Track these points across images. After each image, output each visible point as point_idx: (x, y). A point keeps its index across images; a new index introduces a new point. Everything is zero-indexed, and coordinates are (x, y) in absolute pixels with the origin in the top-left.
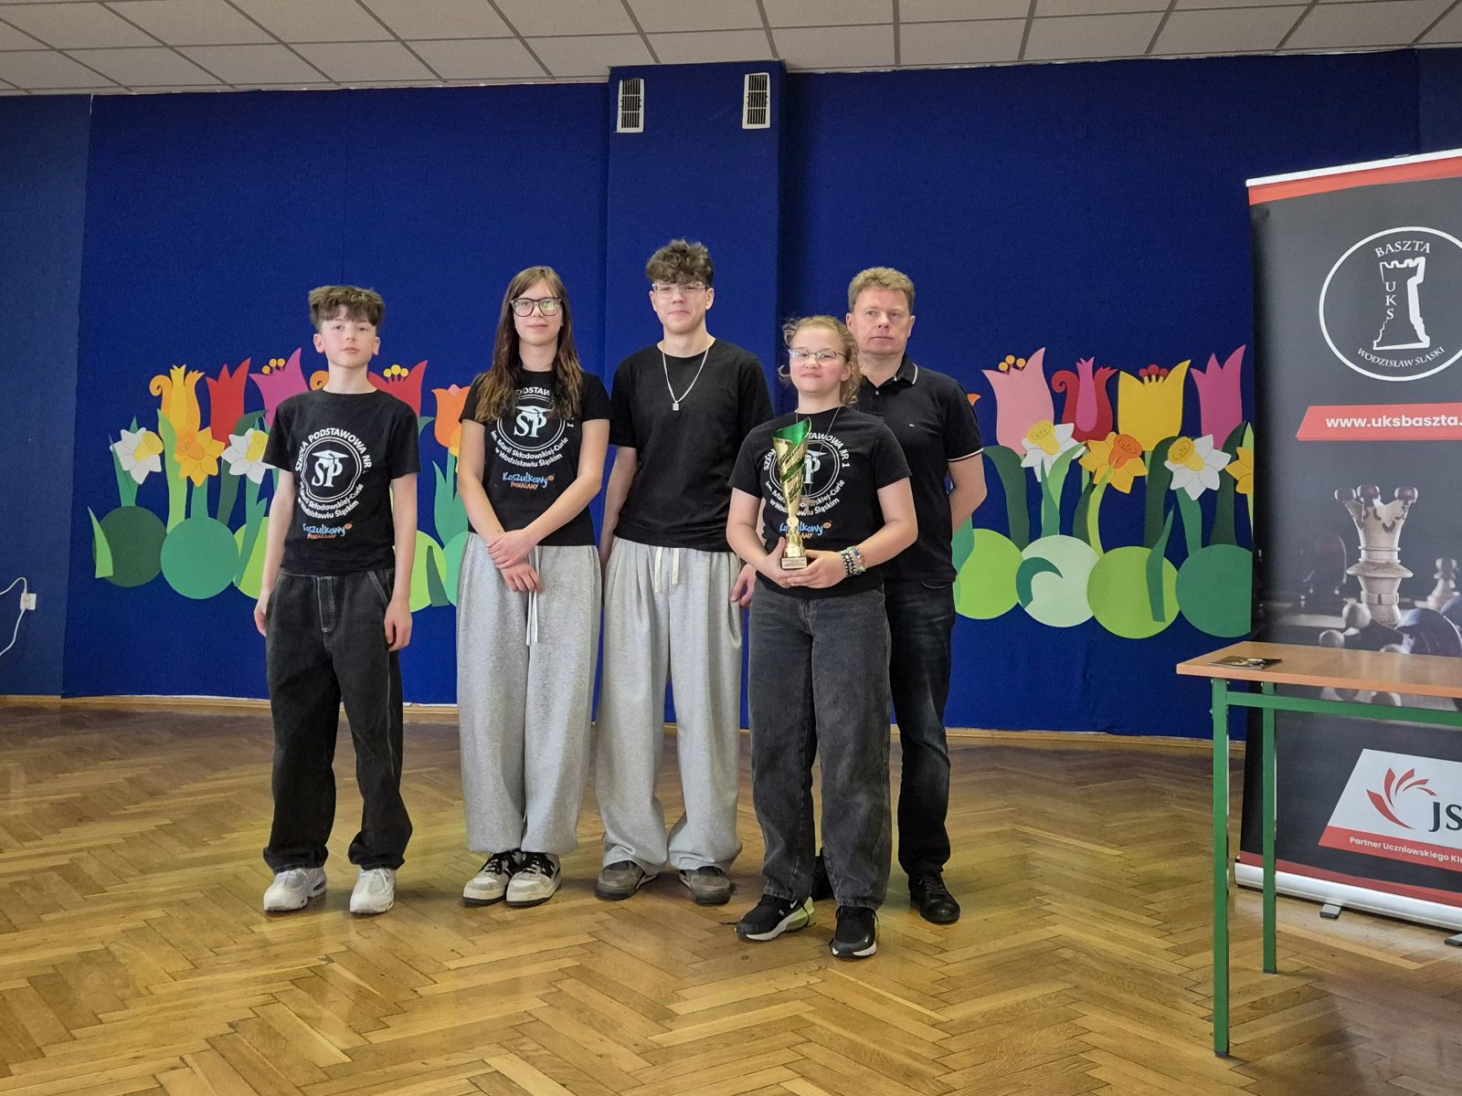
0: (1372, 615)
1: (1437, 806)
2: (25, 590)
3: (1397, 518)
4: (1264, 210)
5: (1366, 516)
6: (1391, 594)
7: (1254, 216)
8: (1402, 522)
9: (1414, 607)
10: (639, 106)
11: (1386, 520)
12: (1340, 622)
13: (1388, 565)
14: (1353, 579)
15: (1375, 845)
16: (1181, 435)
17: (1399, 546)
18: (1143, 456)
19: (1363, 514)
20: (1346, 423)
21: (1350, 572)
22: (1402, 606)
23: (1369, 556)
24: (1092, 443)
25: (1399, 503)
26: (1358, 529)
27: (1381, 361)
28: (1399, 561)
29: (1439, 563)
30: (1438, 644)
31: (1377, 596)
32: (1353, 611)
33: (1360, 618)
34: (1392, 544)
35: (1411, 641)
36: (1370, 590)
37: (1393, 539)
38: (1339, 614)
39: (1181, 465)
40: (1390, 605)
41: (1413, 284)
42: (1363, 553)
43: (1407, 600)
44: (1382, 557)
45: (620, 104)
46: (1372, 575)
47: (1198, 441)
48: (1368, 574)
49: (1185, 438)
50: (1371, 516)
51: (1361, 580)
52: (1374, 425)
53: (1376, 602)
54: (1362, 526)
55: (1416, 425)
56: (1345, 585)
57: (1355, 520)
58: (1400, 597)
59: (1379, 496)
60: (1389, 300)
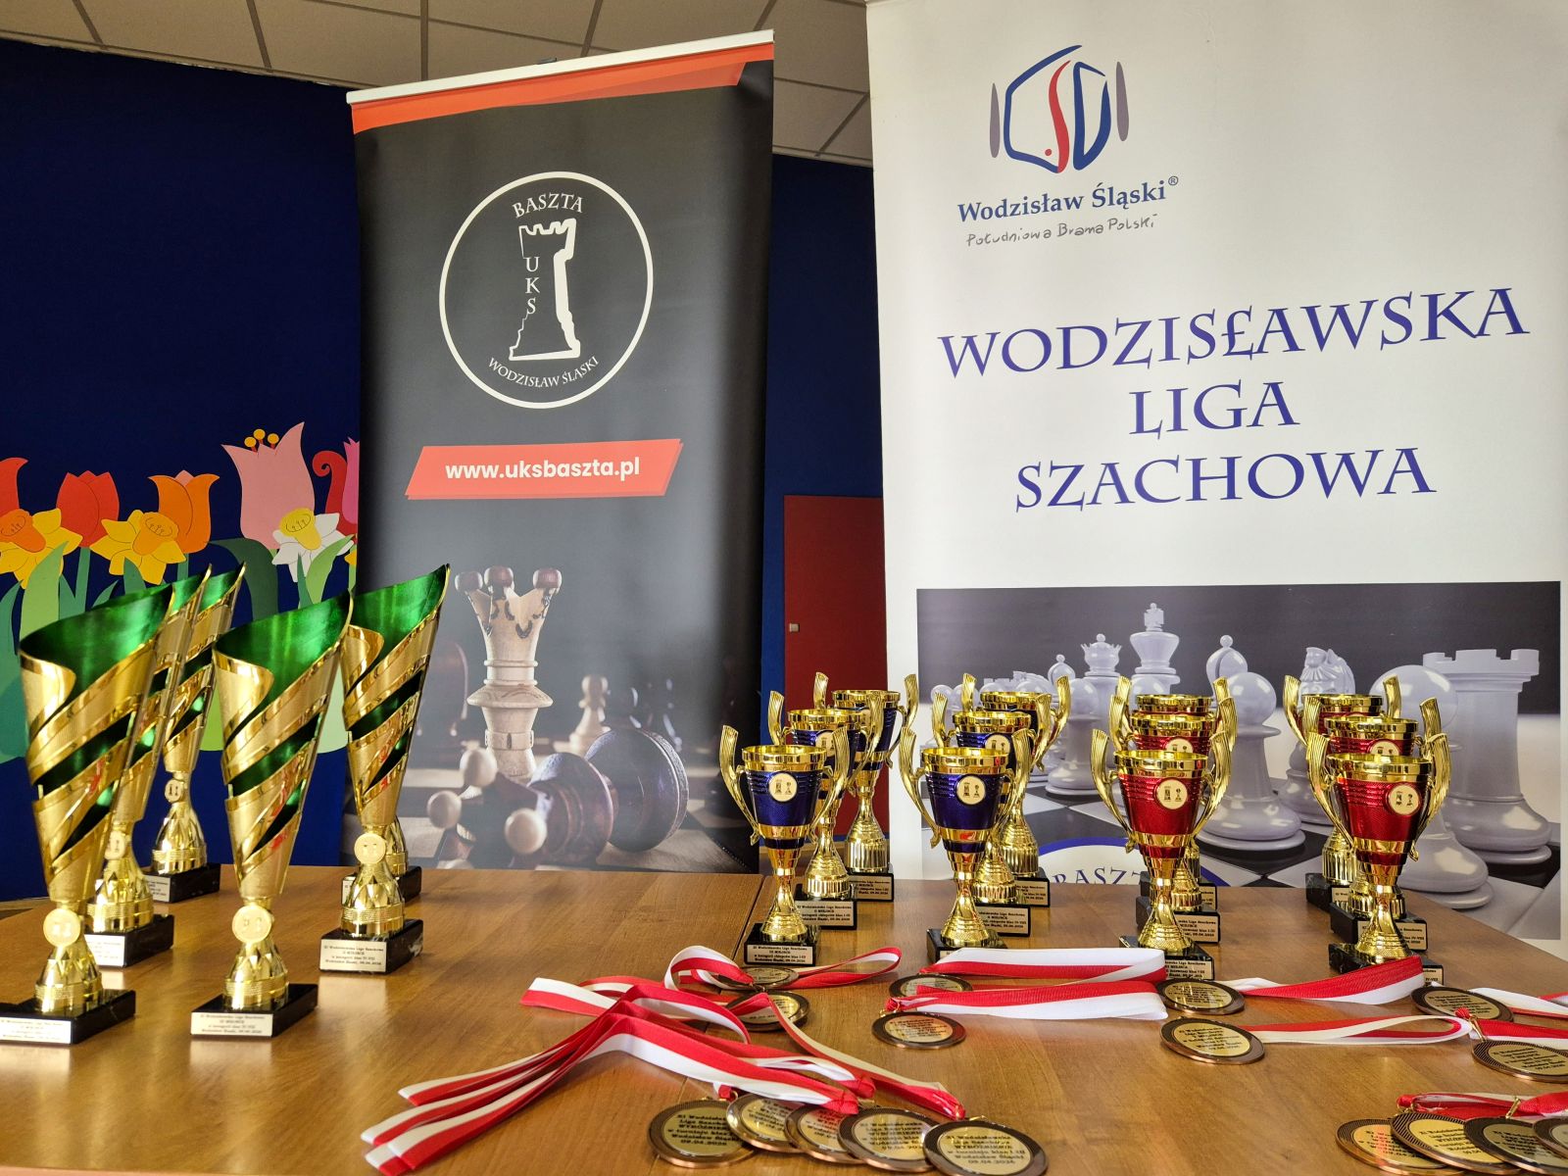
0: (497, 765)
3: (535, 617)
5: (495, 616)
6: (524, 731)
8: (540, 622)
9: (553, 751)
11: (521, 619)
12: (455, 779)
13: (522, 689)
14: (476, 711)
17: (536, 659)
19: (492, 609)
20: (472, 472)
21: (472, 700)
22: (538, 751)
23: (497, 677)
25: (539, 593)
26: (485, 634)
27: (520, 379)
28: (536, 683)
29: (586, 683)
30: (581, 807)
31: (505, 736)
32: (475, 760)
33: (482, 770)
34: (527, 656)
35: (548, 803)
36: (497, 726)
37: (529, 648)
38: (455, 766)
40: (523, 750)
41: (559, 261)
42: (490, 672)
43: (544, 741)
44: (512, 676)
46: (500, 704)
48: (495, 704)
50: (502, 614)
51: (486, 712)
52: (509, 475)
53: (504, 745)
54: (489, 629)
55: (561, 474)
56: (463, 721)
57: (480, 621)
58: (535, 736)
59: (513, 584)
60: (530, 284)
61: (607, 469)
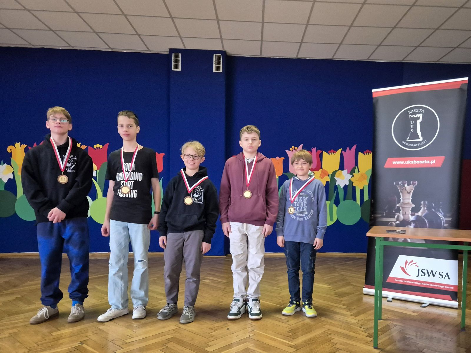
0: (403, 218)
3: (411, 190)
4: (377, 99)
5: (403, 190)
6: (409, 212)
7: (374, 101)
8: (412, 191)
9: (415, 215)
10: (179, 62)
11: (408, 190)
12: (394, 220)
13: (408, 203)
14: (398, 208)
15: (402, 281)
16: (339, 169)
17: (411, 198)
18: (329, 176)
20: (398, 163)
21: (398, 205)
22: (412, 215)
23: (403, 201)
24: (315, 172)
25: (412, 186)
26: (400, 193)
27: (409, 145)
28: (411, 202)
29: (422, 202)
30: (421, 225)
31: (405, 212)
32: (398, 216)
33: (400, 218)
36: (403, 211)
37: (410, 196)
38: (394, 217)
39: (339, 178)
40: (409, 214)
41: (418, 122)
42: (401, 200)
43: (413, 213)
44: (407, 201)
45: (173, 61)
46: (404, 206)
47: (343, 171)
48: (403, 206)
49: (340, 171)
51: (400, 208)
52: (406, 163)
53: (405, 214)
54: (401, 192)
55: (418, 163)
56: (396, 209)
57: (399, 191)
58: (411, 212)
59: (407, 184)
60: (412, 127)
61: (428, 162)
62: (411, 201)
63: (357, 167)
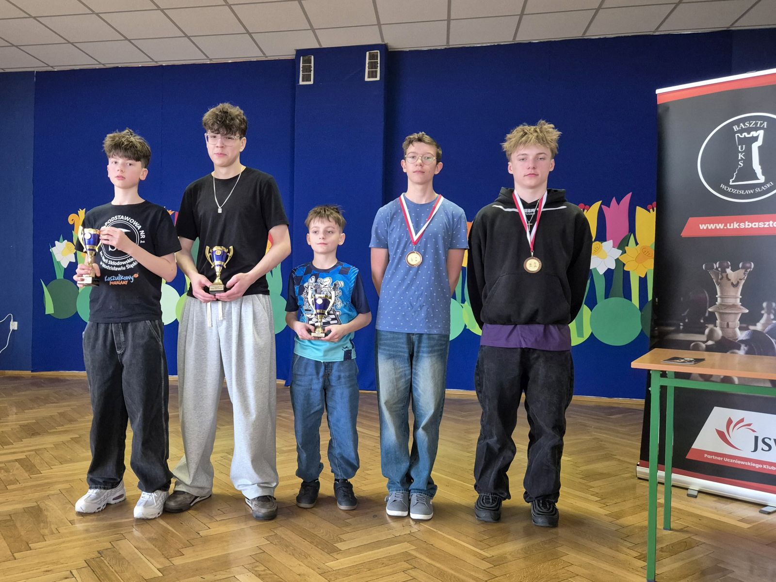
0: (723, 333)
1: (756, 438)
2: (12, 320)
3: (741, 279)
4: (666, 107)
5: (722, 279)
6: (735, 322)
7: (660, 111)
8: (743, 282)
9: (748, 329)
10: (311, 70)
11: (734, 280)
12: (703, 338)
13: (734, 306)
14: (712, 314)
15: (719, 458)
17: (741, 295)
19: (720, 277)
20: (711, 226)
21: (710, 310)
22: (741, 329)
23: (722, 301)
25: (742, 271)
26: (717, 286)
28: (741, 304)
29: (765, 305)
30: (762, 350)
31: (726, 323)
32: (712, 332)
33: (715, 335)
34: (737, 293)
35: (746, 348)
36: (722, 319)
37: (738, 291)
38: (703, 333)
40: (735, 328)
41: (755, 147)
42: (719, 300)
43: (744, 325)
44: (730, 301)
45: (301, 69)
46: (723, 311)
47: (604, 244)
48: (721, 311)
50: (725, 278)
51: (717, 314)
52: (729, 227)
53: (725, 326)
54: (719, 284)
55: (754, 227)
56: (707, 317)
57: (714, 281)
58: (740, 323)
59: (730, 267)
60: (740, 156)
62: (740, 302)
63: (632, 235)
